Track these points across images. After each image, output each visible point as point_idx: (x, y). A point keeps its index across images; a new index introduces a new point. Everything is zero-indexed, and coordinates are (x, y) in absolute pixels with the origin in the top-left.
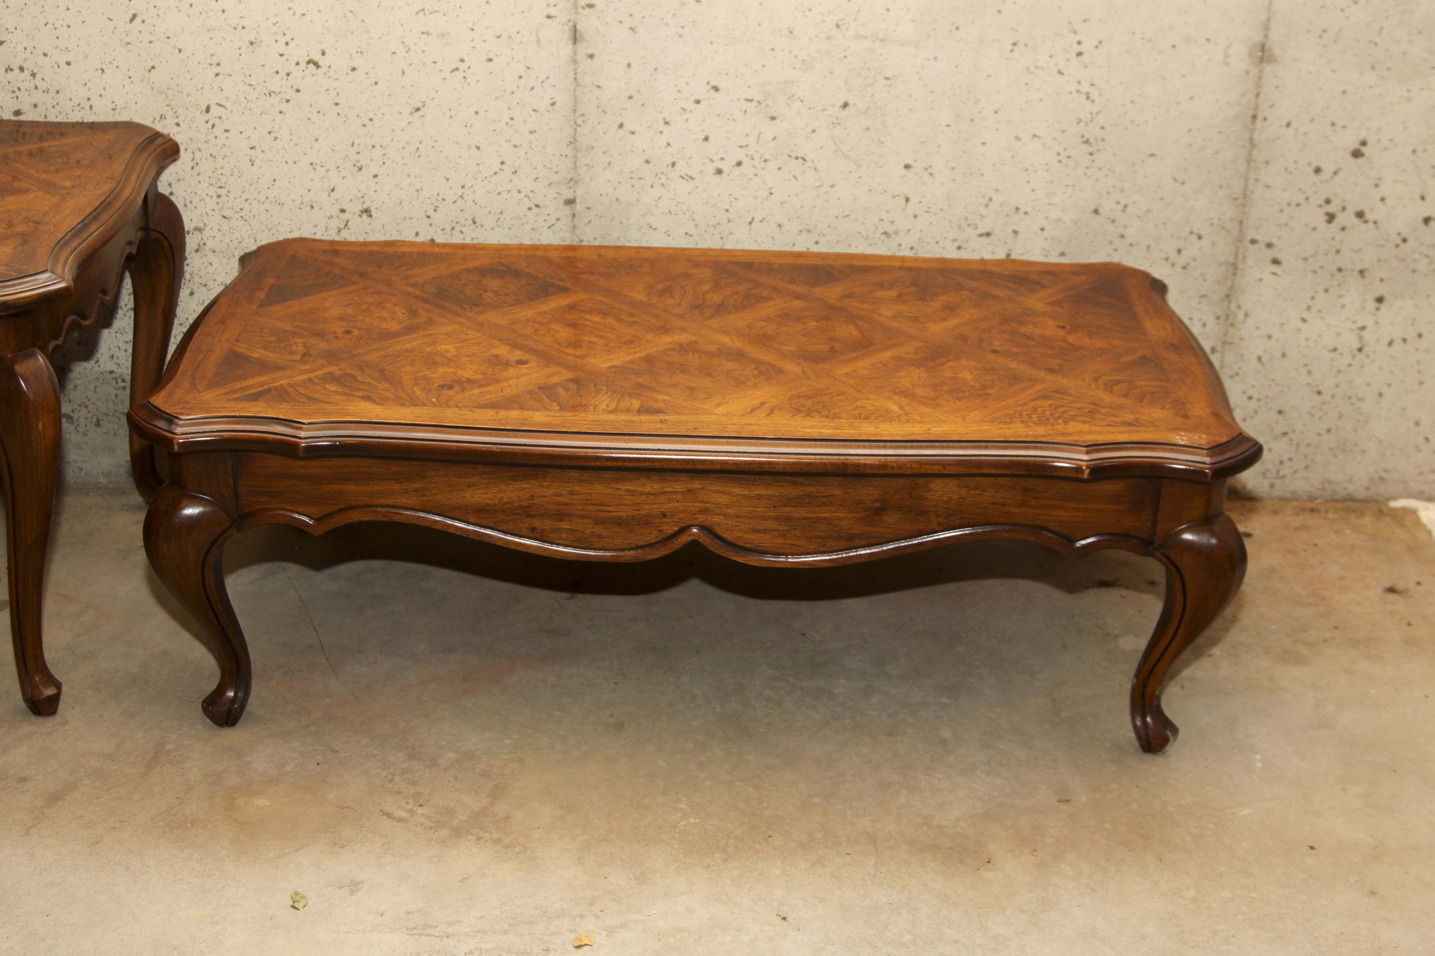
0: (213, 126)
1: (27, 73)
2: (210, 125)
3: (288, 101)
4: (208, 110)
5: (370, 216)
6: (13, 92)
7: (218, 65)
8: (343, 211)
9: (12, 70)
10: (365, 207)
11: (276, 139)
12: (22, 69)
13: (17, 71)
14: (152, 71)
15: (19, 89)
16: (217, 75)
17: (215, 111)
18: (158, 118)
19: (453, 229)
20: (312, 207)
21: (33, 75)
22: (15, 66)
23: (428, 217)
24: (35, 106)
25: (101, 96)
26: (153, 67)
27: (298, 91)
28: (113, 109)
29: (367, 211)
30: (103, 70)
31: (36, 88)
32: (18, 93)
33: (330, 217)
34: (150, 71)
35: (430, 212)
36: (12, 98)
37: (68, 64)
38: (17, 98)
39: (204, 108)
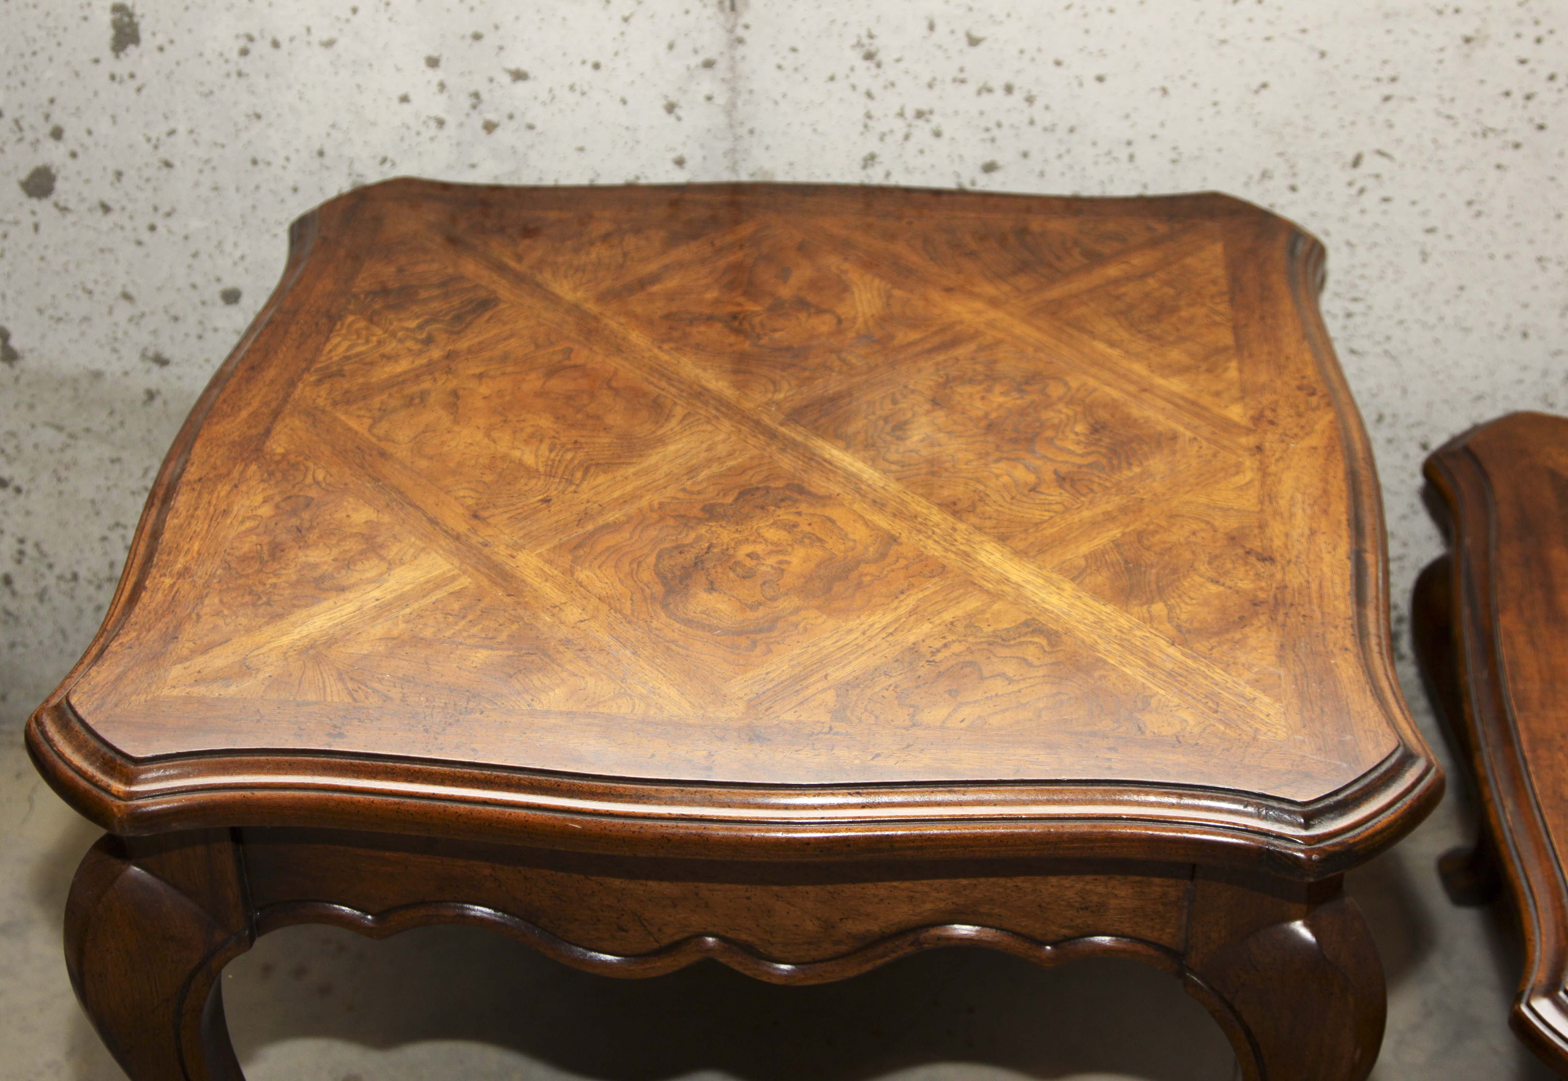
0: (1362, 191)
1: (1018, 96)
2: (1354, 190)
3: (1517, 146)
4: (1356, 162)
6: (987, 130)
7: (1393, 80)
9: (990, 90)
11: (1479, 214)
12: (1009, 89)
13: (999, 93)
14: (1264, 92)
15: (999, 125)
16: (1387, 99)
17: (1371, 164)
18: (1257, 177)
20: (1525, 335)
21: (1030, 100)
22: (998, 84)
24: (1025, 155)
25: (1154, 137)
26: (1264, 86)
27: (1541, 127)
28: (1174, 161)
30: (1165, 91)
31: (1032, 122)
32: (995, 132)
34: (1256, 92)
36: (983, 140)
37: (1100, 79)
38: (993, 140)
39: (1350, 157)
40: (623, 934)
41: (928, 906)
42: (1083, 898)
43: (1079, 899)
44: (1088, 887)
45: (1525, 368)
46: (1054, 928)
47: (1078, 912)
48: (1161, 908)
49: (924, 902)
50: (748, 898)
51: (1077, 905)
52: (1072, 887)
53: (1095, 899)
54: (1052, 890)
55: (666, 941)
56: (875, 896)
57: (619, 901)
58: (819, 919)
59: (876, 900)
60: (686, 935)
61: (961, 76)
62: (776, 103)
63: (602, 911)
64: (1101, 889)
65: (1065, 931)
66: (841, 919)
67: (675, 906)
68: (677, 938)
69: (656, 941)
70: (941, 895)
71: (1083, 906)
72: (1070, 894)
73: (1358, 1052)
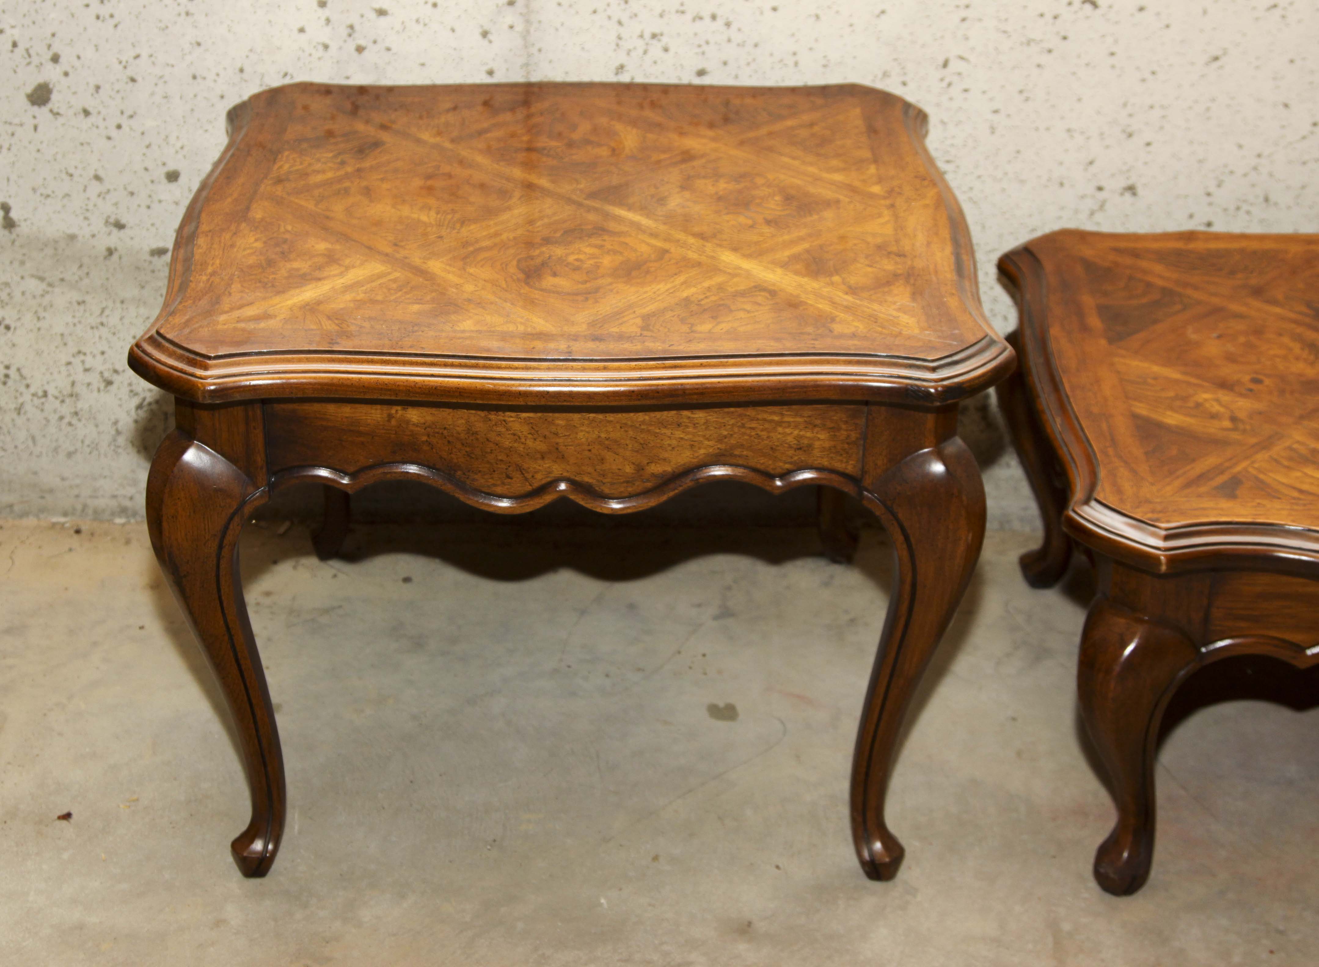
0: (950, 85)
1: (720, 22)
2: (944, 84)
3: (1050, 51)
4: (945, 64)
5: (1134, 194)
6: (699, 46)
7: (967, 7)
8: (1100, 189)
9: (701, 18)
10: (1130, 182)
11: (1027, 99)
12: (714, 17)
13: (707, 20)
14: (883, 17)
15: (707, 43)
16: (964, 20)
17: (955, 65)
18: (880, 75)
19: (1238, 208)
20: (1062, 184)
21: (728, 25)
22: (706, 14)
23: (1209, 194)
24: (725, 63)
25: (811, 49)
26: (883, 12)
27: (1065, 38)
28: (825, 66)
29: (1131, 189)
30: (817, 17)
31: (729, 40)
32: (705, 48)
33: (1083, 197)
34: (878, 16)
35: (1212, 189)
36: (697, 53)
37: (775, 9)
38: (703, 53)
39: (941, 61)
40: (510, 480)
41: (702, 451)
42: (799, 442)
43: (795, 442)
44: (801, 433)
45: (1062, 208)
46: (781, 464)
47: (795, 451)
48: (846, 446)
49: (699, 448)
50: (590, 450)
51: (795, 446)
52: (791, 433)
53: (806, 442)
54: (779, 436)
55: (536, 484)
56: (670, 445)
57: (508, 456)
58: (633, 464)
59: (670, 448)
60: (549, 479)
61: (682, 9)
62: (557, 30)
63: (497, 464)
64: (809, 434)
65: (787, 466)
66: (648, 463)
67: (543, 458)
68: (544, 482)
69: (531, 485)
70: (710, 443)
71: (798, 447)
72: (790, 439)
73: (970, 535)
